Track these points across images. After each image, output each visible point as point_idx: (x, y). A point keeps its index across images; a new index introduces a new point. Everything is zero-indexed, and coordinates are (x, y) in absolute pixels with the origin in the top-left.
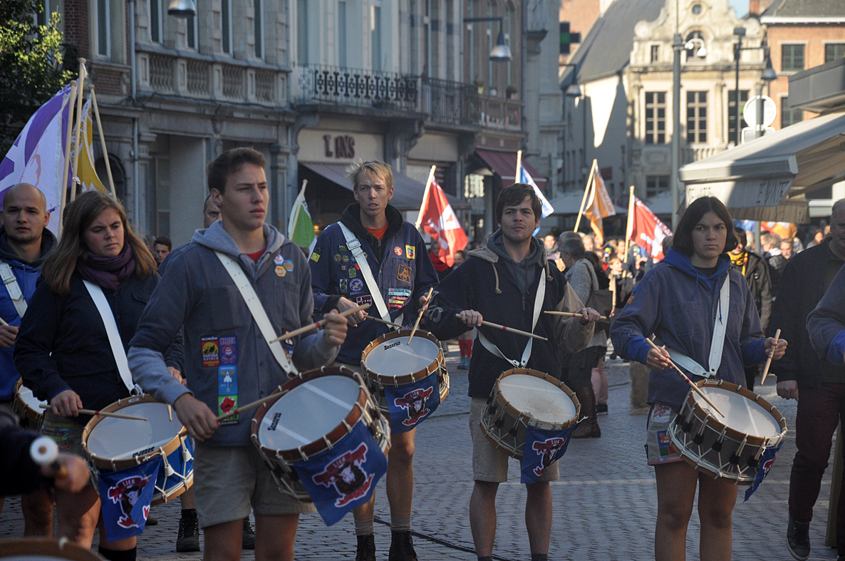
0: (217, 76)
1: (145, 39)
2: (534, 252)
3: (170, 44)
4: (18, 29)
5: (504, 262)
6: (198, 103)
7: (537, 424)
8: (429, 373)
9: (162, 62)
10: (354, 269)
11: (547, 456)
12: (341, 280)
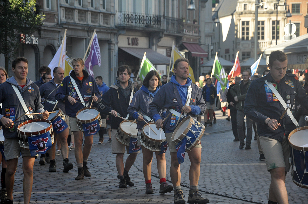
2: (130, 85)
5: (120, 89)
8: (96, 120)
10: (74, 89)
11: (136, 145)
12: (70, 92)
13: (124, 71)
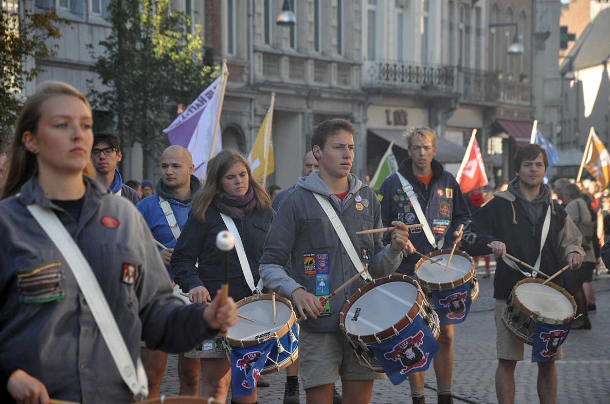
0: (310, 68)
1: (260, 43)
2: (542, 194)
3: (277, 45)
4: (173, 37)
5: (519, 201)
6: (297, 88)
7: (544, 320)
8: (465, 282)
9: (271, 58)
10: (408, 206)
11: (551, 343)
12: (399, 214)
13: (535, 157)
